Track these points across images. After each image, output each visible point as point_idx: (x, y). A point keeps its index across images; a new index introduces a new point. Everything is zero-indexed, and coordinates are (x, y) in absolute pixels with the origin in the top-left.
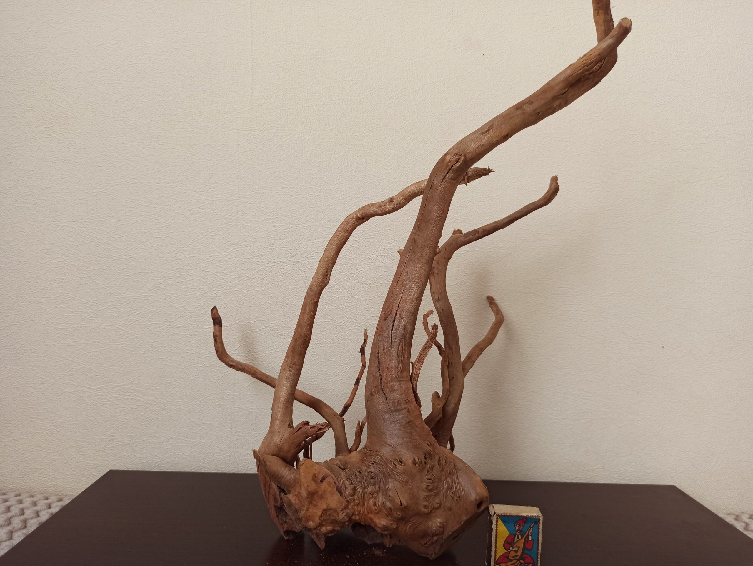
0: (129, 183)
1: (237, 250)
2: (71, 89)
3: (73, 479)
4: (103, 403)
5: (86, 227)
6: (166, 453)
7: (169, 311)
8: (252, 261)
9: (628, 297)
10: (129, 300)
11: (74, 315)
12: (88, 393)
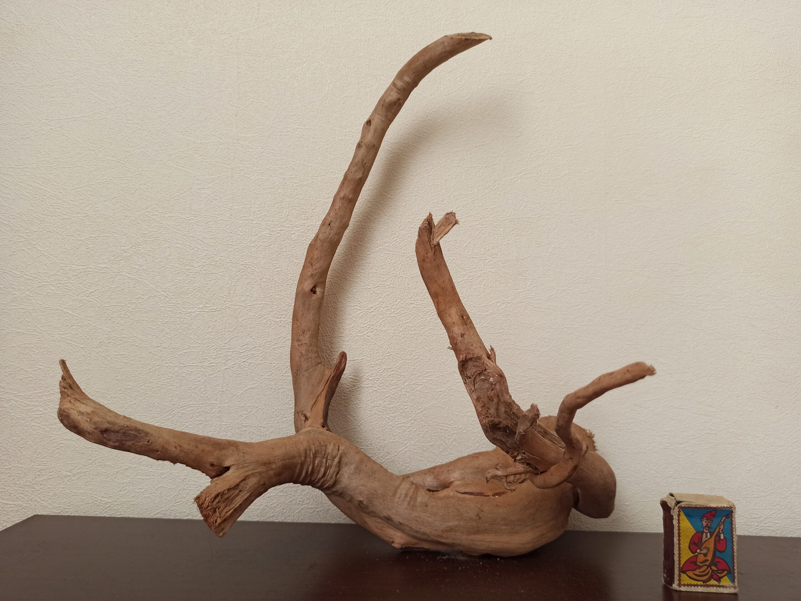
0: (92, 119)
1: (233, 208)
4: (34, 416)
5: (28, 174)
6: (121, 490)
7: (134, 289)
8: (252, 223)
9: (756, 277)
10: (80, 273)
12: (13, 402)
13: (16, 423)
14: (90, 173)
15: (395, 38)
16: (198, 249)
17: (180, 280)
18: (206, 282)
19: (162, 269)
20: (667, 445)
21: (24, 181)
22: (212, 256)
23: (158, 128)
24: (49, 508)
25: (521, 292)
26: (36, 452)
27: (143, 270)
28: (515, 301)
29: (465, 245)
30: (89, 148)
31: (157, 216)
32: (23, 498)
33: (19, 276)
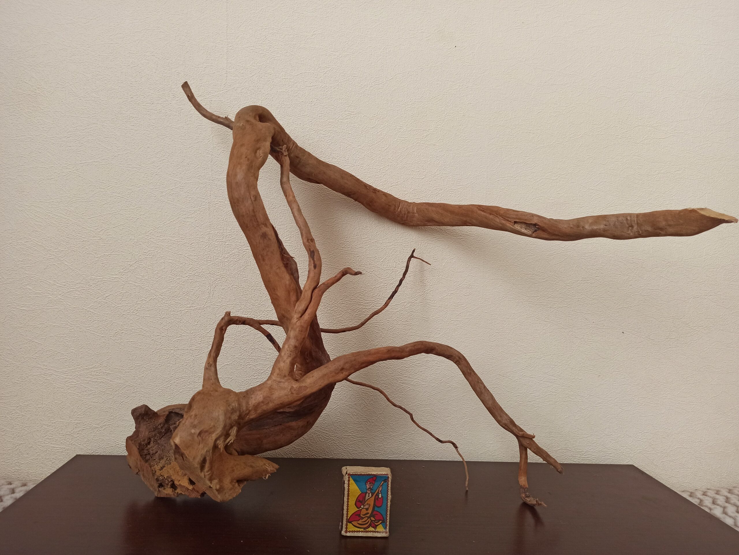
0: (100, 164)
1: (210, 233)
2: (40, 67)
3: (38, 464)
5: (54, 207)
7: (139, 293)
8: (225, 244)
10: (98, 282)
11: (40, 297)
12: (54, 376)
13: (57, 391)
14: (101, 206)
16: (185, 263)
17: (173, 287)
18: (192, 288)
19: (159, 279)
21: (52, 212)
22: (196, 269)
23: (152, 171)
25: (422, 295)
26: (73, 411)
28: (417, 301)
29: (382, 260)
30: (99, 187)
31: (154, 239)
32: (66, 443)
33: (52, 284)
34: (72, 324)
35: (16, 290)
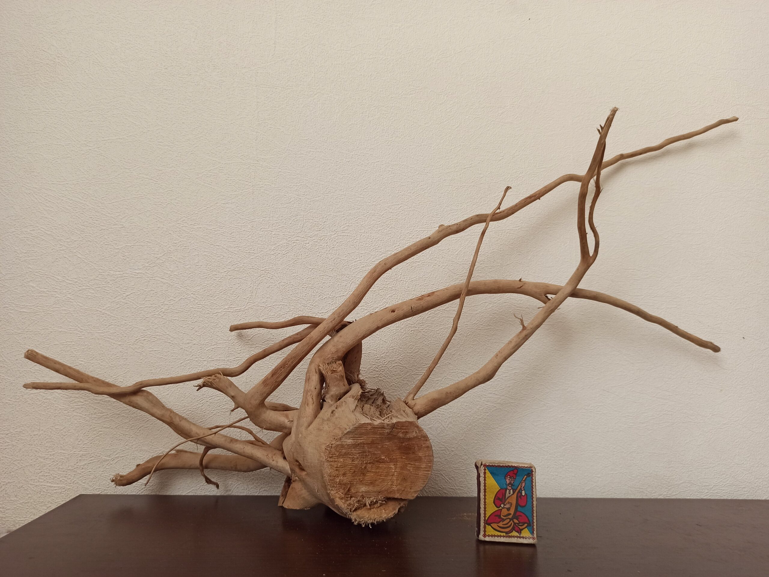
13: (59, 413)
14: (125, 189)
15: (393, 74)
16: (224, 256)
17: (208, 284)
18: (231, 286)
20: (631, 424)
21: (65, 195)
22: (236, 262)
23: (187, 150)
24: (90, 489)
27: (175, 275)
29: (456, 253)
31: (187, 228)
32: (66, 481)
33: (61, 281)
34: (82, 329)
35: (15, 288)
